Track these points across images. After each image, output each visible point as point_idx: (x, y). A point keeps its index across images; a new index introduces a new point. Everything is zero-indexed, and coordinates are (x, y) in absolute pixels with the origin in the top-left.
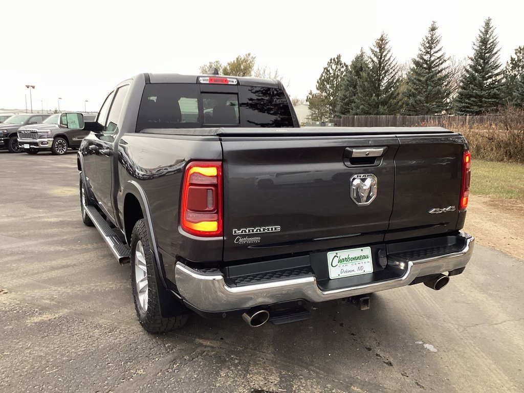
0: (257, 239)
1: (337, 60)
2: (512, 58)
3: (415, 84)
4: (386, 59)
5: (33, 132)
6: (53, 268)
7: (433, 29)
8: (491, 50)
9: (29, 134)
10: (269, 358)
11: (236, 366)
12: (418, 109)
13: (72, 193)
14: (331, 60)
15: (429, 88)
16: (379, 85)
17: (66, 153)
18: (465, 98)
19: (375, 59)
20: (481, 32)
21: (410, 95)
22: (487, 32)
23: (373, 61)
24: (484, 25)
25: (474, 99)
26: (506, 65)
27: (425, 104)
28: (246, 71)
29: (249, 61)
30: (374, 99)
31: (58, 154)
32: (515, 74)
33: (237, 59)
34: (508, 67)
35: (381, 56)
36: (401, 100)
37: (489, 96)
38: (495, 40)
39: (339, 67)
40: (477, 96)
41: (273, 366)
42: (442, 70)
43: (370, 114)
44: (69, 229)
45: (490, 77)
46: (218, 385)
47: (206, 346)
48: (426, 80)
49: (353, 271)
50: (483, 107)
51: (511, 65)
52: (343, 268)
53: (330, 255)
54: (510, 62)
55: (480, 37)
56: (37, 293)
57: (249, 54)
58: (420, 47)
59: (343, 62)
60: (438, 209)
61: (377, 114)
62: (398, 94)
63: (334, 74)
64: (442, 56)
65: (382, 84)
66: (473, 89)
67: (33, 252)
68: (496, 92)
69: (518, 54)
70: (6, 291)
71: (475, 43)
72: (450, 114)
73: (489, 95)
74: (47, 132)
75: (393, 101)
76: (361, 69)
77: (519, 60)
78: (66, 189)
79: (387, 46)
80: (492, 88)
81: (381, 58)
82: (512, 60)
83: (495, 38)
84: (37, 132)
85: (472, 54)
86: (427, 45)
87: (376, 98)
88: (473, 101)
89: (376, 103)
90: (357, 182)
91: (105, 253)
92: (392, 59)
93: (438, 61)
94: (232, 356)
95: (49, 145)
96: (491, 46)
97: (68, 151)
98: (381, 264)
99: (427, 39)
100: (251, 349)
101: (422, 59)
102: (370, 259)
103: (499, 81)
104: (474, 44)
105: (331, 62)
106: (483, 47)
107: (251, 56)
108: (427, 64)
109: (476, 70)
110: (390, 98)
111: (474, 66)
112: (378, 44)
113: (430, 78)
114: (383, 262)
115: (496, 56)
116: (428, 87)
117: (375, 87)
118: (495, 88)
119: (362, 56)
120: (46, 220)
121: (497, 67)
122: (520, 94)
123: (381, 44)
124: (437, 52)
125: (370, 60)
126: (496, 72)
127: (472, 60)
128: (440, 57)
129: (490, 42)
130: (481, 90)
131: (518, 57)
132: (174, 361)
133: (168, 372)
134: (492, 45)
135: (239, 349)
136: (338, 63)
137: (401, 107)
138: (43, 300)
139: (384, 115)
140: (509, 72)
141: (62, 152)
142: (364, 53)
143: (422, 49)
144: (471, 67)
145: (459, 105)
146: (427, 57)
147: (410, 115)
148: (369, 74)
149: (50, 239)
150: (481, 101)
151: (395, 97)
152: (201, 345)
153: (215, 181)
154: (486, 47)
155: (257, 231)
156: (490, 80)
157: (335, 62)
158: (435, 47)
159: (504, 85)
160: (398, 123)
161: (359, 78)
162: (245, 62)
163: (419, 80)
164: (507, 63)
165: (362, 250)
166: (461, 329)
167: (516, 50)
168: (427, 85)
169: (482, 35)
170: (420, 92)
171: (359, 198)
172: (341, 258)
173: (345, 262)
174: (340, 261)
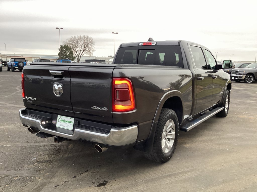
0: (31, 102)
5: (237, 72)
9: (235, 72)
17: (252, 83)
31: (248, 83)
49: (65, 126)
52: (62, 124)
60: (96, 107)
74: (243, 72)
84: (238, 72)
95: (243, 78)
97: (253, 82)
102: (73, 124)
141: (250, 82)
165: (70, 119)
171: (56, 93)
172: (62, 119)
173: (63, 121)
174: (61, 120)
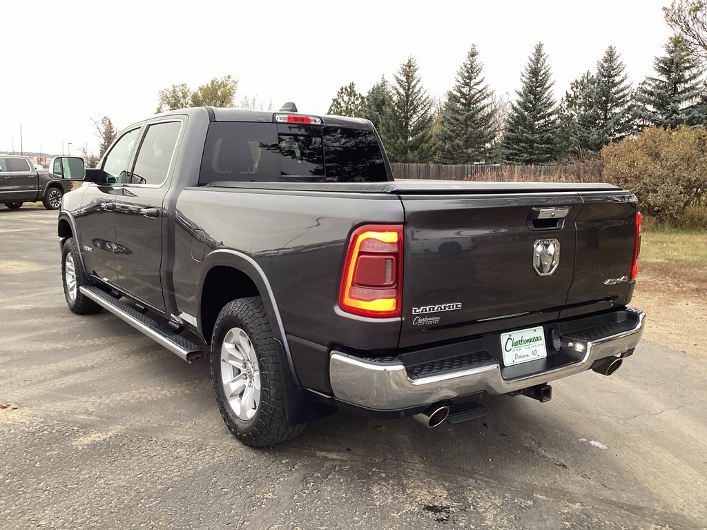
0: (436, 320)
1: (350, 91)
2: (567, 94)
3: (451, 124)
4: (416, 90)
6: (65, 373)
7: (473, 55)
8: (542, 85)
10: (420, 469)
11: (386, 479)
12: (455, 156)
13: (24, 269)
14: (342, 89)
15: (470, 129)
16: (407, 124)
18: (513, 143)
19: (401, 91)
20: (531, 60)
21: (445, 138)
22: (538, 60)
23: (398, 93)
24: (534, 51)
25: (524, 145)
26: (560, 103)
27: (464, 150)
28: (225, 99)
29: (229, 86)
30: (401, 143)
32: (571, 114)
33: (213, 82)
34: (563, 105)
35: (409, 86)
36: (434, 145)
37: (542, 141)
38: (547, 71)
39: (352, 99)
40: (527, 141)
41: (430, 478)
42: (484, 107)
43: (397, 161)
44: (52, 320)
45: (543, 117)
46: (378, 503)
47: (334, 460)
48: (466, 120)
49: (527, 356)
50: (534, 154)
51: (567, 103)
52: (517, 352)
53: (504, 337)
54: (565, 98)
55: (530, 66)
56: (62, 406)
57: (229, 77)
58: (457, 77)
59: (357, 92)
60: (613, 280)
61: (405, 161)
62: (431, 136)
63: (347, 108)
64: (484, 89)
65: (411, 123)
66: (523, 132)
67: (20, 353)
68: (549, 136)
69: (575, 89)
70: (14, 406)
71: (524, 74)
72: (495, 163)
73: (542, 139)
75: (424, 146)
76: (383, 102)
77: (576, 97)
78: (12, 263)
79: (416, 75)
80: (544, 131)
81: (408, 90)
82: (568, 96)
83: (547, 69)
85: (520, 87)
86: (466, 75)
87: (403, 141)
88: (523, 147)
89: (404, 148)
90: (539, 249)
91: (127, 350)
92: (422, 91)
93: (478, 95)
94: (374, 470)
96: (543, 78)
98: (555, 347)
99: (465, 67)
100: (391, 459)
101: (460, 92)
102: (543, 342)
103: (553, 122)
104: (523, 76)
105: (342, 93)
106: (534, 80)
107: (231, 79)
108: (466, 99)
109: (526, 109)
110: (421, 141)
111: (523, 103)
112: (404, 70)
113: (470, 117)
114: (557, 344)
115: (549, 90)
116: (467, 128)
117: (402, 127)
118: (549, 130)
119: (383, 85)
120: (11, 307)
121: (550, 105)
122: (579, 139)
123: (409, 71)
124: (478, 84)
125: (395, 92)
126: (549, 111)
127: (521, 95)
128: (482, 90)
129: (542, 73)
130: (532, 133)
131: (575, 92)
132: (304, 480)
133: (305, 493)
134: (545, 77)
135: (377, 460)
136: (351, 93)
137: (435, 153)
138: (77, 416)
139: (414, 163)
140: (564, 111)
142: (387, 81)
143: (460, 79)
144: (519, 103)
145: (506, 151)
146: (465, 90)
147: (446, 164)
148: (393, 110)
149: (34, 334)
150: (532, 147)
151: (428, 140)
152: (326, 459)
153: (395, 249)
154: (537, 79)
155: (437, 309)
156: (542, 121)
157: (348, 92)
158: (475, 78)
159: (559, 127)
160: (431, 174)
161: (380, 114)
162: (223, 87)
163: (457, 120)
164: (562, 99)
165: (535, 331)
166: (622, 422)
167: (572, 84)
168: (467, 126)
169: (531, 64)
170: (458, 135)
171: (541, 268)
172: (515, 341)
173: (519, 345)
174: (514, 345)
